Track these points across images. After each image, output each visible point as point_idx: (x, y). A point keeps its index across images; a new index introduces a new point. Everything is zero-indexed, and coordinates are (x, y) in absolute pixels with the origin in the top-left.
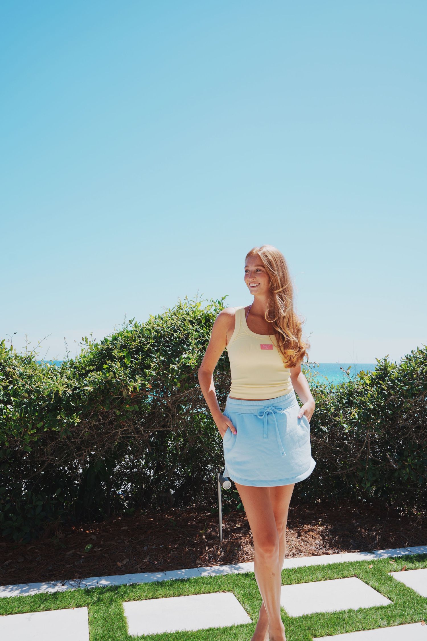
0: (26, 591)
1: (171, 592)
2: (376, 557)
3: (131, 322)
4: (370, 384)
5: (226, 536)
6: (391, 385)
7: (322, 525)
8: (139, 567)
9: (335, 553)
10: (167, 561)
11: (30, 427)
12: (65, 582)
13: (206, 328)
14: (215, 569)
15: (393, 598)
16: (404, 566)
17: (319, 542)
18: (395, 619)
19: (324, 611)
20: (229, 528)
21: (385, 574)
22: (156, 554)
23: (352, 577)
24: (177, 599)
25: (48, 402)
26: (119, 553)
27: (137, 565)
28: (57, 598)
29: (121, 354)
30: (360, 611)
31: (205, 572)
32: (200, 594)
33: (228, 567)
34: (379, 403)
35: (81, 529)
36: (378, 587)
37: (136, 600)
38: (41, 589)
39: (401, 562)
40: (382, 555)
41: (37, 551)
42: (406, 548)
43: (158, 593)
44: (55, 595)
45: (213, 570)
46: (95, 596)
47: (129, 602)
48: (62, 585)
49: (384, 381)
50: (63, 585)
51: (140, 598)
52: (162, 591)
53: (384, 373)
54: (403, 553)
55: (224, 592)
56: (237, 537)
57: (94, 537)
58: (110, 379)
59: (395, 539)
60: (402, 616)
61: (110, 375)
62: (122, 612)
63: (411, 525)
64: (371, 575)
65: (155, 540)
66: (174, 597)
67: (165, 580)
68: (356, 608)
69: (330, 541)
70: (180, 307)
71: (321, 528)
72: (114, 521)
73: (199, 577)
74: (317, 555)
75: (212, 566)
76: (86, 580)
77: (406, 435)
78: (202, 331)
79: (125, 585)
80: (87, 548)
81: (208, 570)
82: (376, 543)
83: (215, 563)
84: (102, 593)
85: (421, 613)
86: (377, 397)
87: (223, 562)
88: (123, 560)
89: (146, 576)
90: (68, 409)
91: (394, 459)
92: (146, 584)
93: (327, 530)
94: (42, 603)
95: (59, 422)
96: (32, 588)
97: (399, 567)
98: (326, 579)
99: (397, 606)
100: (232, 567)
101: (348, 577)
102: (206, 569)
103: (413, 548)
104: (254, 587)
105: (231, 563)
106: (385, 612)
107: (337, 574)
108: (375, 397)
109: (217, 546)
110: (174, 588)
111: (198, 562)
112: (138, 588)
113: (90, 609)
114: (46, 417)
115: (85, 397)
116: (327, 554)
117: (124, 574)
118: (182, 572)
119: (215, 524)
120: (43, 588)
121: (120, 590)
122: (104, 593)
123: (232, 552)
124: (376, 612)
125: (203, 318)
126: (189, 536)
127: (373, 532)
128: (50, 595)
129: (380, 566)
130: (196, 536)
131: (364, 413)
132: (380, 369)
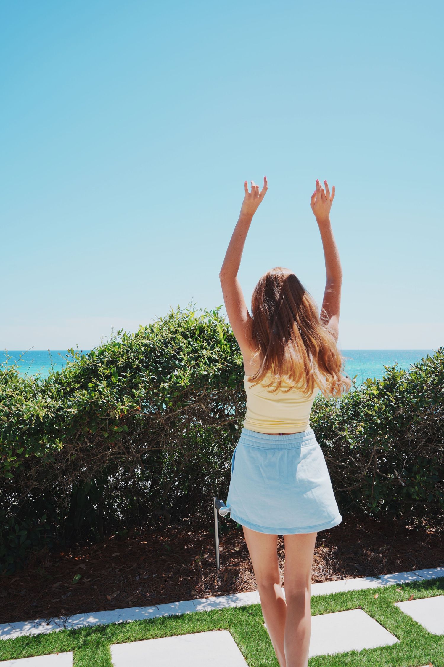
0: (7, 633)
1: (162, 632)
2: (382, 583)
3: (119, 333)
4: (377, 395)
5: (223, 563)
6: (400, 398)
7: (326, 546)
8: (131, 600)
9: (338, 579)
10: (160, 592)
11: (10, 453)
12: (50, 620)
13: (200, 341)
14: (211, 601)
15: (399, 636)
16: (411, 595)
17: (322, 567)
18: (401, 662)
19: (325, 653)
20: (227, 552)
21: (391, 606)
22: (148, 585)
23: (357, 608)
24: (168, 639)
25: (29, 426)
26: (109, 584)
27: (129, 597)
28: (40, 642)
29: (108, 372)
30: (364, 652)
31: (200, 605)
32: (194, 633)
33: (225, 598)
34: (386, 417)
35: (70, 554)
36: (383, 621)
37: (125, 642)
38: (23, 630)
39: (408, 590)
40: (389, 581)
41: (21, 583)
42: (414, 571)
43: (149, 633)
44: (38, 637)
45: (209, 602)
46: (81, 639)
47: (117, 644)
48: (46, 624)
49: (392, 392)
50: (48, 624)
51: (129, 640)
52: (154, 630)
53: (392, 383)
54: (410, 578)
55: (219, 630)
56: (235, 562)
57: (83, 566)
58: (96, 399)
59: (403, 562)
60: (409, 659)
61: (95, 395)
62: (109, 658)
63: (419, 545)
64: (376, 606)
65: (148, 568)
66: (166, 637)
67: (157, 616)
68: (359, 649)
69: (334, 565)
70: (172, 317)
71: (325, 550)
72: (105, 546)
73: (194, 612)
74: (320, 582)
75: (208, 598)
76: (72, 618)
77: (416, 449)
78: (196, 344)
79: (114, 624)
80: (75, 579)
81: (203, 603)
82: (383, 566)
83: (211, 594)
84: (88, 634)
85: (429, 655)
86: (385, 411)
87: (219, 593)
88: (113, 593)
89: (137, 611)
90: (51, 432)
91: (402, 476)
92: (136, 622)
93: (331, 553)
94: (24, 648)
95: (41, 446)
96: (14, 629)
97: (406, 596)
98: (329, 612)
99: (404, 645)
100: (230, 598)
101: (352, 609)
102: (202, 601)
103: (421, 571)
104: (252, 624)
105: (228, 594)
106: (390, 653)
107: (340, 606)
108: (383, 410)
109: (213, 574)
110: (166, 626)
111: (193, 593)
112: (127, 627)
113: (75, 654)
114: (27, 442)
115: (69, 419)
116: (331, 580)
117: (114, 609)
118: (176, 605)
119: (212, 548)
120: (26, 628)
121: (108, 630)
122: (91, 635)
123: (229, 581)
124: (381, 654)
125: (196, 330)
126: (183, 562)
127: (379, 554)
128: (33, 637)
129: (387, 595)
130: (191, 563)
131: (370, 427)
132: (388, 378)
